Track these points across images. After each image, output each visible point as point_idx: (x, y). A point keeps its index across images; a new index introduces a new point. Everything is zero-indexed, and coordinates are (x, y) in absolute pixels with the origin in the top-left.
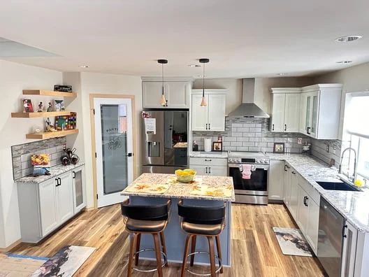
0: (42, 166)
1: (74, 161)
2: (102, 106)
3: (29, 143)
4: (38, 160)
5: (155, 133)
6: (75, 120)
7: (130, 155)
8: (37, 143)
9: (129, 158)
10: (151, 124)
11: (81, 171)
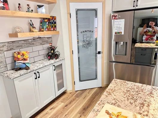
0: (23, 62)
1: (56, 56)
2: (78, 10)
3: (13, 42)
4: (19, 56)
5: (123, 33)
6: (55, 23)
7: (99, 53)
8: (23, 42)
9: (98, 55)
10: (120, 25)
11: (62, 64)
